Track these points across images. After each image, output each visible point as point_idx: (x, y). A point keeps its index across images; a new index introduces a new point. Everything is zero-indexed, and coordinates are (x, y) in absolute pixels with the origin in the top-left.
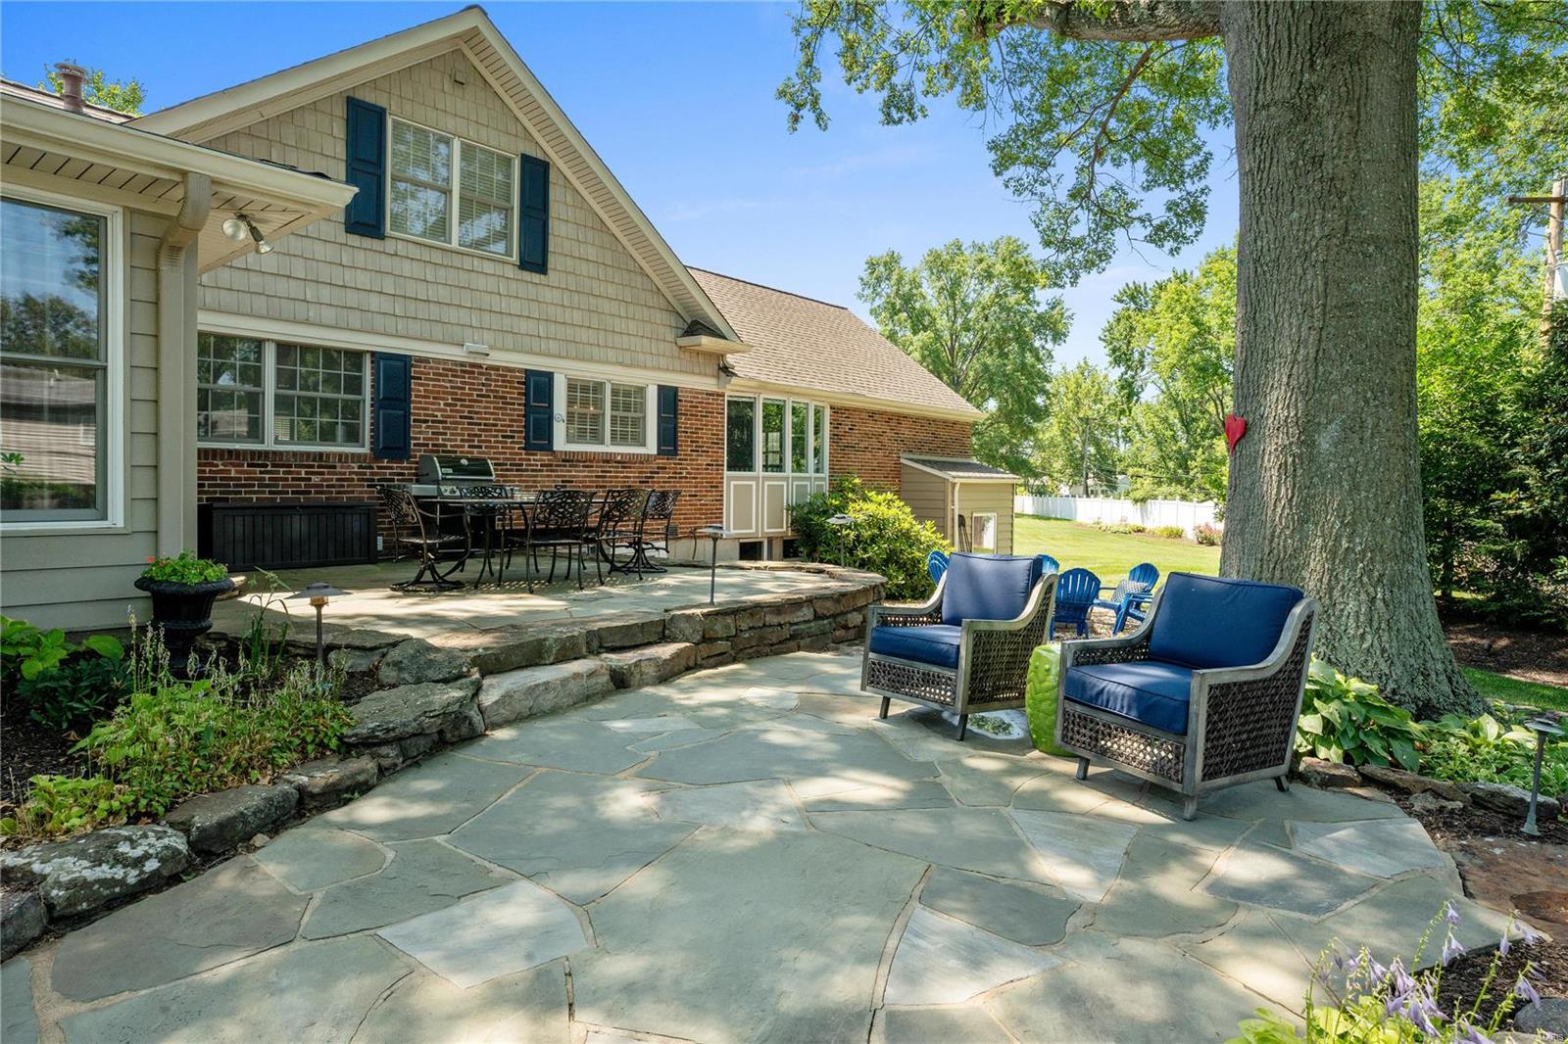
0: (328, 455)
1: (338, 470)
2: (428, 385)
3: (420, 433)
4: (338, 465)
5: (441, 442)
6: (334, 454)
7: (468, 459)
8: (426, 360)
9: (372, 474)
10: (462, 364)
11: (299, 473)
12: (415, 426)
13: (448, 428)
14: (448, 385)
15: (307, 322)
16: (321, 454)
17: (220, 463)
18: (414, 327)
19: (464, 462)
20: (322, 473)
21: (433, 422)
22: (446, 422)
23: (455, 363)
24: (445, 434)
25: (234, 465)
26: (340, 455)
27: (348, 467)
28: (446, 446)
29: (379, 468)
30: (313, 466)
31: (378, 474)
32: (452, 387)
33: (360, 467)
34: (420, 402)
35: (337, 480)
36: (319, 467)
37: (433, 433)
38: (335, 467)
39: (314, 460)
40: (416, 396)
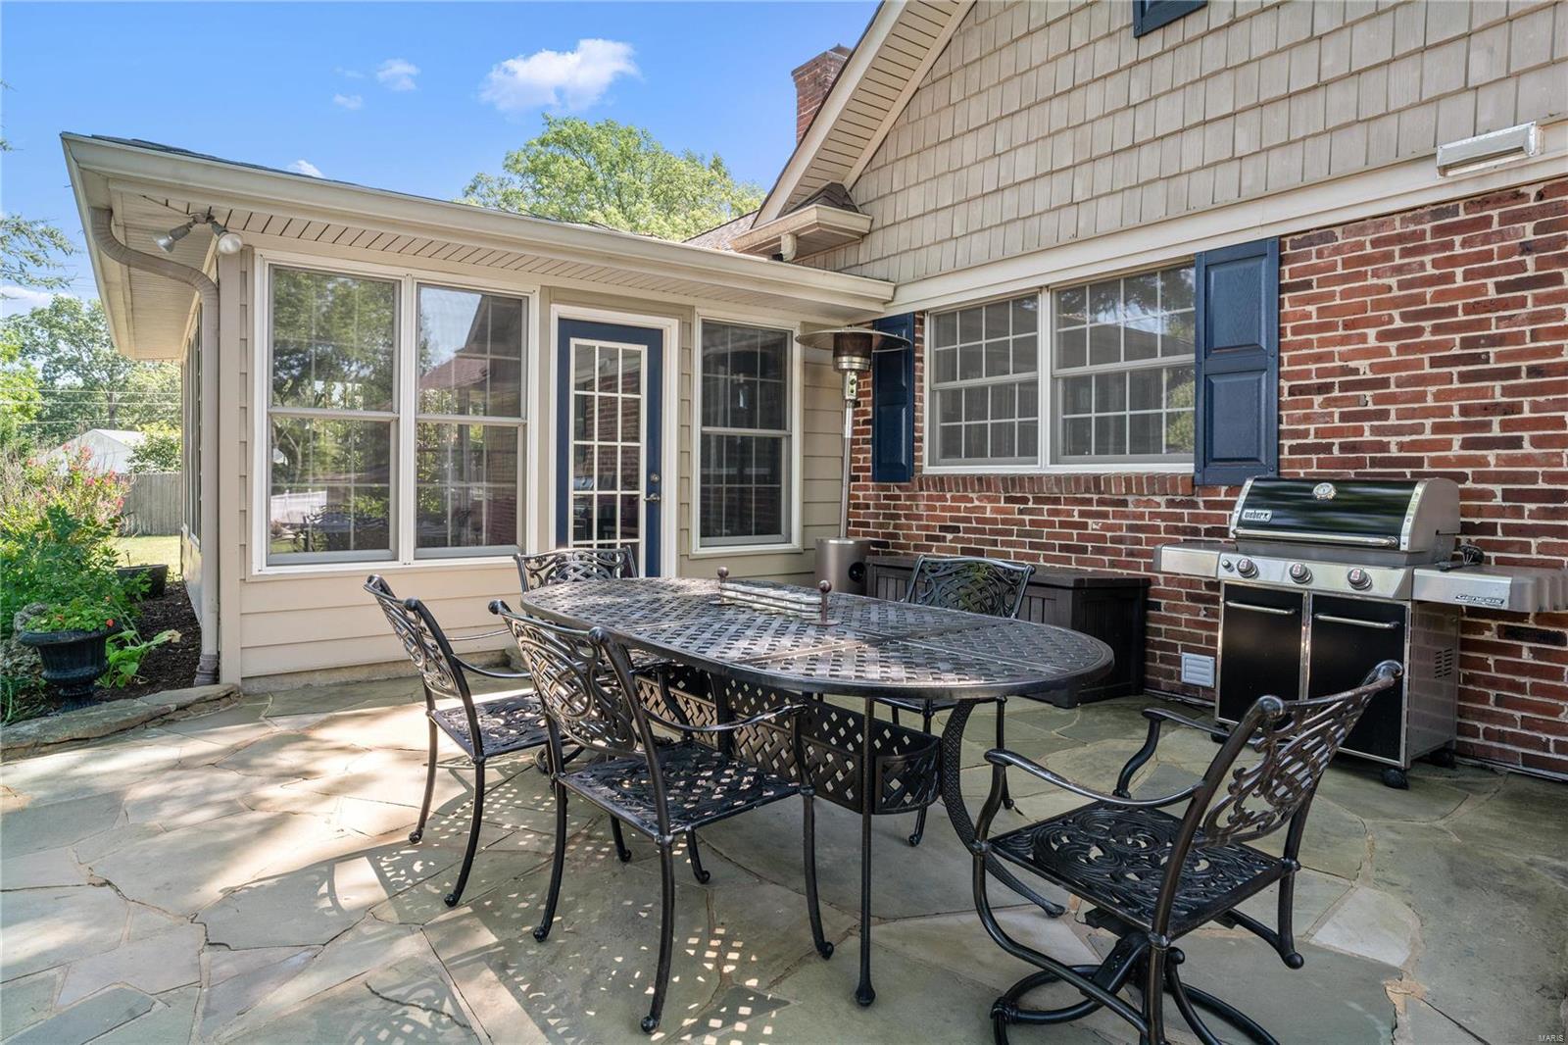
0: (1108, 479)
1: (1131, 508)
2: (1331, 296)
3: (1307, 419)
4: (1130, 498)
5: (1367, 437)
6: (1118, 477)
7: (1337, 483)
8: (1325, 234)
9: (1194, 518)
10: (1441, 209)
11: (1070, 513)
12: (1295, 405)
13: (1392, 399)
14: (1393, 281)
15: (1077, 241)
16: (1097, 478)
17: (973, 495)
18: (1283, 167)
19: (1325, 491)
20: (1105, 515)
21: (1344, 386)
22: (1385, 383)
23: (1413, 214)
24: (1384, 415)
25: (990, 500)
26: (1128, 480)
27: (1148, 503)
28: (1384, 447)
29: (1209, 505)
30: (1089, 502)
31: (1206, 518)
32: (1402, 285)
33: (1171, 503)
34: (1308, 344)
35: (1131, 528)
36: (1101, 502)
37: (1344, 417)
38: (1124, 503)
39: (1088, 490)
40: (1296, 331)
